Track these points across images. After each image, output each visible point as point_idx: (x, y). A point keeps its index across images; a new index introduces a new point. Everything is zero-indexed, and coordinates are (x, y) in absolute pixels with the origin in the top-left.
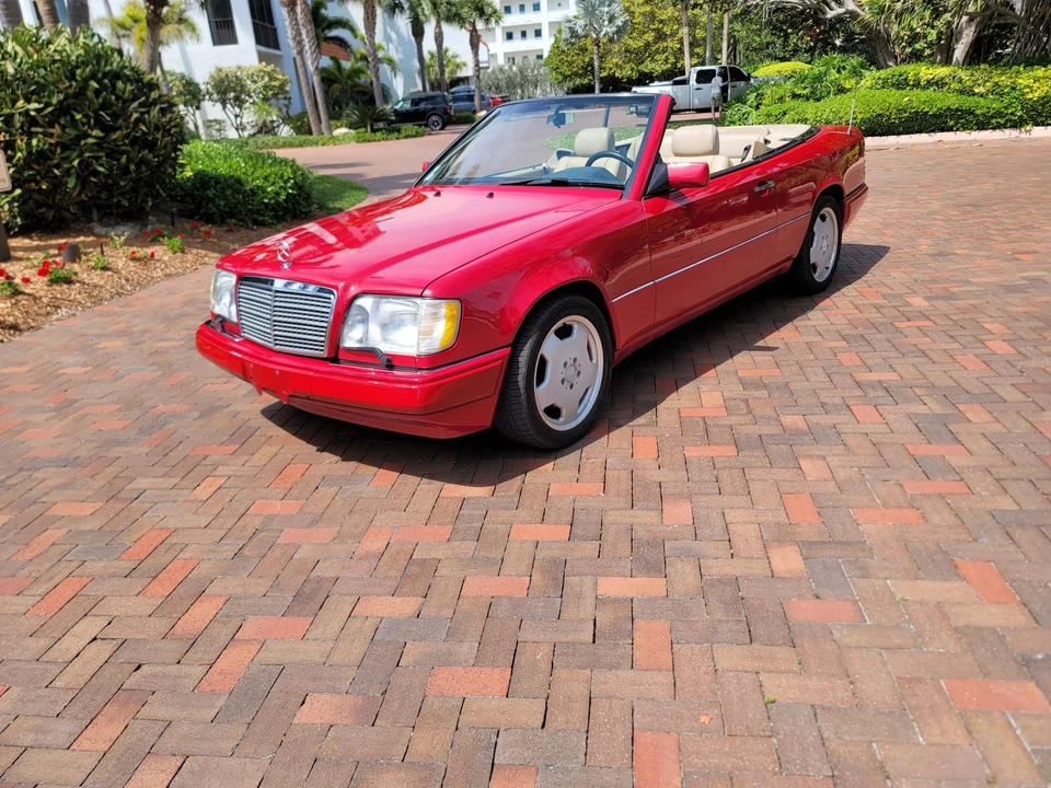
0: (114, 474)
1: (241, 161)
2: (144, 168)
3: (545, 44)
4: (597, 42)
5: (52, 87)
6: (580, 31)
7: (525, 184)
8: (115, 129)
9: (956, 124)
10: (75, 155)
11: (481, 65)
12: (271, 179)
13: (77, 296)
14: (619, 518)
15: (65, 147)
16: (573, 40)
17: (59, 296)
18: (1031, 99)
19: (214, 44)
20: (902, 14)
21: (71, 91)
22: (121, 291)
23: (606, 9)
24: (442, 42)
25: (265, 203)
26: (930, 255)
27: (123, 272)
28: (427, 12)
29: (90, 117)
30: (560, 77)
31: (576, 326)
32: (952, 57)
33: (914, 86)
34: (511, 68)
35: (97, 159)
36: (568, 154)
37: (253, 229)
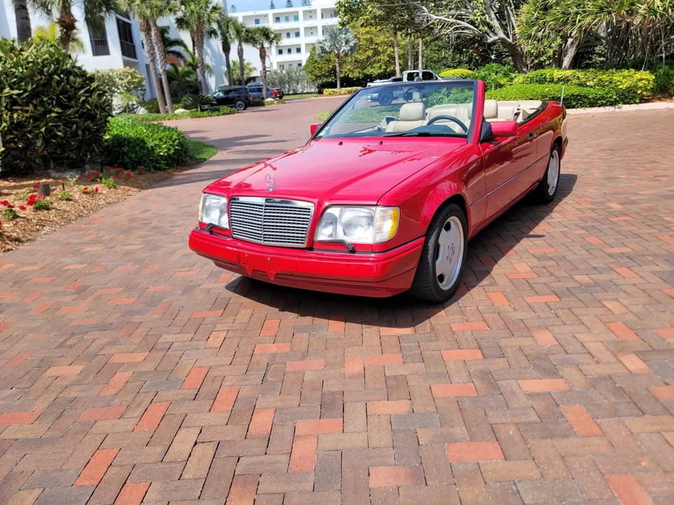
0: (145, 333)
1: (143, 128)
2: (87, 133)
3: (304, 57)
4: (338, 56)
5: (28, 79)
6: (327, 49)
7: (400, 135)
8: (69, 107)
9: (577, 104)
10: (42, 124)
11: (267, 69)
12: (164, 140)
13: (54, 218)
14: (508, 343)
15: (36, 119)
16: (323, 55)
17: (43, 218)
18: (621, 89)
19: (94, 55)
20: (542, 39)
21: (42, 82)
22: (81, 214)
23: (344, 36)
24: (242, 55)
25: (160, 155)
26: (604, 179)
27: (80, 201)
28: (233, 37)
29: (53, 99)
30: (314, 78)
31: (452, 223)
32: (562, 65)
33: (550, 81)
34: (282, 72)
35: (57, 127)
36: (393, 119)
37: (153, 172)
